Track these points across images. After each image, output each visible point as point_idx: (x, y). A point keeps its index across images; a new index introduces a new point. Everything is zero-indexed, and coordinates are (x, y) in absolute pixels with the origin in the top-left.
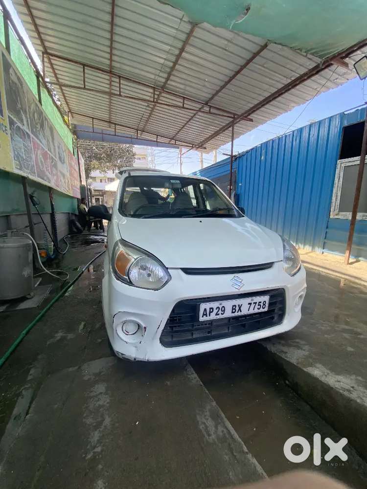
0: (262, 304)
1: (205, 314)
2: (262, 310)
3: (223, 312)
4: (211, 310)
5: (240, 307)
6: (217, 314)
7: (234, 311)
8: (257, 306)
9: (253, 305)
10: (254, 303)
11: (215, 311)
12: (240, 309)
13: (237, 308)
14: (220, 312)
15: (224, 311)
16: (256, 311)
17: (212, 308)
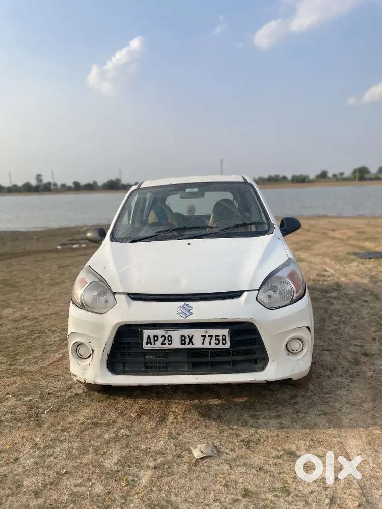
0: (220, 338)
1: (149, 342)
2: (221, 346)
3: (170, 342)
4: (156, 338)
5: (191, 339)
6: (163, 344)
7: (183, 342)
8: (213, 341)
9: (208, 339)
10: (209, 336)
11: (161, 340)
12: (191, 341)
13: (187, 340)
14: (166, 341)
15: (171, 340)
16: (213, 345)
17: (157, 337)
